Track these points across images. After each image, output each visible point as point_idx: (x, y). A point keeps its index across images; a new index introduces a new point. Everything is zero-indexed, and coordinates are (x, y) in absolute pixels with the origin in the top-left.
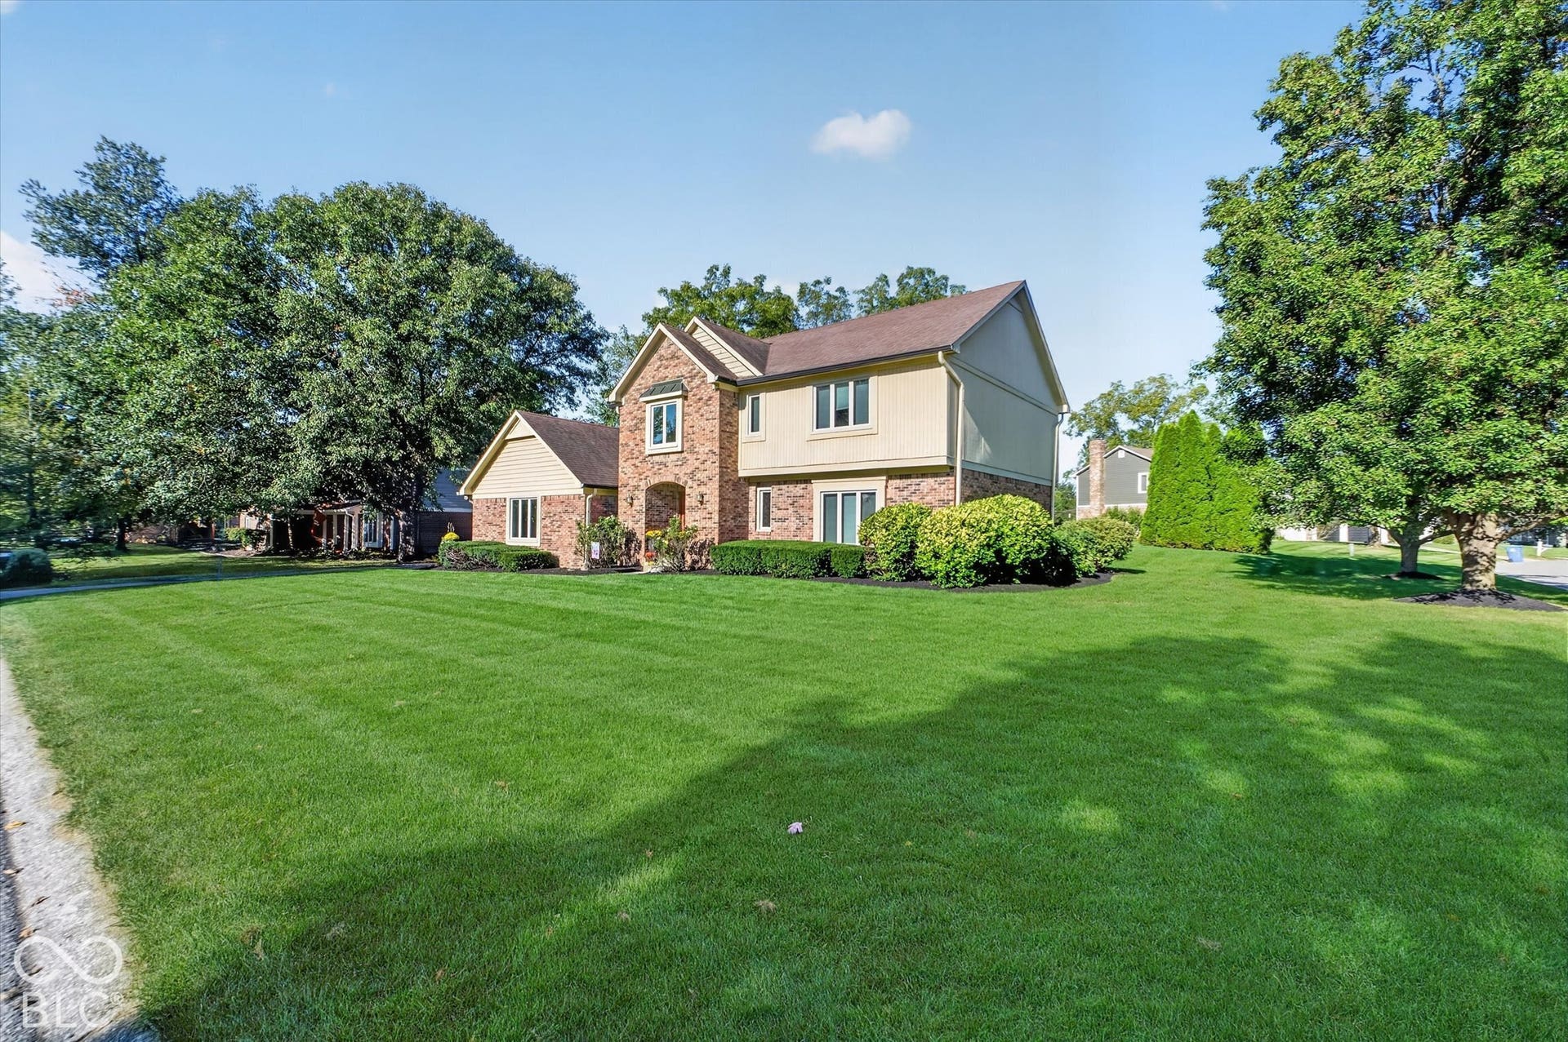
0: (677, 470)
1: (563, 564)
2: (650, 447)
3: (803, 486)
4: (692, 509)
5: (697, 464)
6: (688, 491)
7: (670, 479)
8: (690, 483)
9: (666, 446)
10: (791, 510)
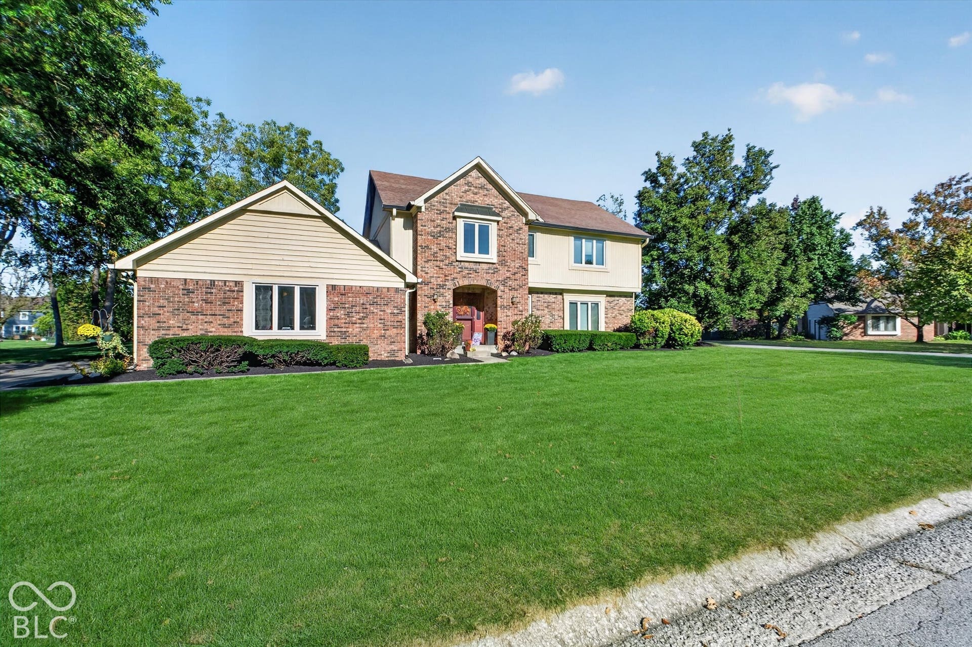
0: (488, 277)
1: (372, 356)
2: (461, 254)
3: (554, 296)
4: (503, 307)
5: (508, 274)
6: (499, 293)
7: (483, 283)
8: (502, 288)
9: (476, 256)
10: (546, 311)
